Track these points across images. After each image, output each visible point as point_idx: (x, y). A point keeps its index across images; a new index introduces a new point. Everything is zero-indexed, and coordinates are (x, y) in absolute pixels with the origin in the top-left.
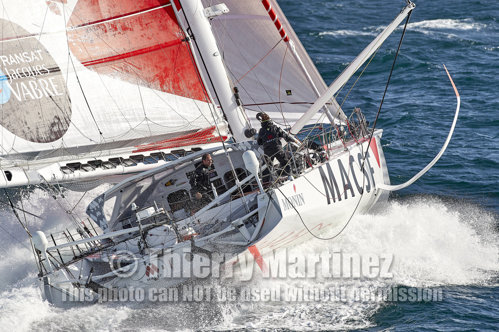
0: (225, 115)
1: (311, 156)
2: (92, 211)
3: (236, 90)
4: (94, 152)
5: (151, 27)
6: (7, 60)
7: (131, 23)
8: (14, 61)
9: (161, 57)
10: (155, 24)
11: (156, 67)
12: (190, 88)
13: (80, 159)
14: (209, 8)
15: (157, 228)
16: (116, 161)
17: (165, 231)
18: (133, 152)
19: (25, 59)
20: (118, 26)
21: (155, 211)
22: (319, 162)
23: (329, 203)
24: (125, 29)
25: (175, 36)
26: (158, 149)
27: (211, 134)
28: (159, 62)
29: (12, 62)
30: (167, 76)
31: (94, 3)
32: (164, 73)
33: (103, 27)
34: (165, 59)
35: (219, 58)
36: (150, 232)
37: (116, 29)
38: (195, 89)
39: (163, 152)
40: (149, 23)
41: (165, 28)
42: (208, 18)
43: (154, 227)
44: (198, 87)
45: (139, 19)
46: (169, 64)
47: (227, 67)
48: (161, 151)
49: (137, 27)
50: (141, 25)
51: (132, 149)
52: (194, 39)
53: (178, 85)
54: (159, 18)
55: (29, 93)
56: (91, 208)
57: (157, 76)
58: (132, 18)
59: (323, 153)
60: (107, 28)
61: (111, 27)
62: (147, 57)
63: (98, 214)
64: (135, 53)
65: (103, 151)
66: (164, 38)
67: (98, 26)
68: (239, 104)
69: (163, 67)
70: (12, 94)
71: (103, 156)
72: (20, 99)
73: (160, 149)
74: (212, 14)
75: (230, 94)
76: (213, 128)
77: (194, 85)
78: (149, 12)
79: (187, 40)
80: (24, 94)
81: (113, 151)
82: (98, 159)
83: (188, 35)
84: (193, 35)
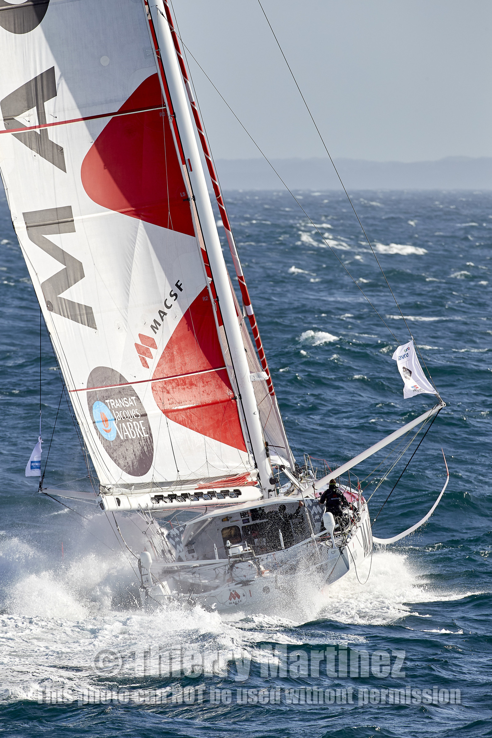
0: (256, 464)
2: (172, 536)
3: (267, 444)
4: (172, 487)
5: (211, 385)
6: (114, 404)
7: (196, 380)
8: (118, 405)
9: (216, 411)
10: (213, 383)
11: (212, 418)
13: (163, 492)
14: (254, 374)
15: (243, 563)
16: (185, 496)
18: (196, 489)
19: (125, 403)
20: (187, 381)
21: (243, 549)
24: (192, 384)
25: (227, 394)
26: (212, 488)
27: (247, 478)
28: (214, 415)
29: (117, 405)
30: (218, 427)
31: (171, 359)
33: (177, 381)
34: (218, 413)
35: (257, 416)
37: (185, 384)
38: (237, 440)
39: (215, 492)
40: (209, 382)
41: (220, 387)
42: (253, 382)
43: (240, 561)
44: (239, 438)
45: (202, 377)
46: (220, 416)
48: (215, 490)
49: (200, 384)
50: (203, 383)
51: (196, 486)
52: (241, 398)
53: (226, 435)
54: (216, 378)
55: (128, 433)
56: (171, 534)
57: (211, 425)
58: (198, 375)
60: (180, 383)
61: (182, 383)
62: (206, 409)
63: (177, 539)
65: (178, 487)
66: (219, 396)
67: (173, 380)
68: (268, 456)
69: (216, 419)
70: (117, 433)
71: (178, 491)
72: (122, 438)
74: (256, 379)
75: (262, 447)
76: (249, 474)
77: (237, 437)
79: (235, 398)
80: (125, 434)
81: (184, 486)
82: (174, 493)
83: (237, 395)
84: (240, 395)
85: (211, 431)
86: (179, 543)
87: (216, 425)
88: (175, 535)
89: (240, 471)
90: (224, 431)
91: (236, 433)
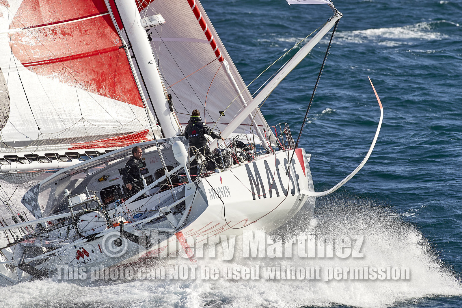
0: (158, 121)
1: (239, 154)
2: (27, 200)
3: (169, 97)
4: (30, 147)
5: (90, 33)
7: (70, 29)
9: (98, 62)
10: (94, 31)
11: (94, 71)
12: (126, 94)
13: (17, 152)
14: (147, 19)
15: (88, 214)
16: (52, 157)
17: (96, 216)
18: (69, 149)
20: (59, 31)
21: (86, 198)
22: (246, 160)
23: (254, 199)
24: (64, 34)
25: (113, 43)
26: (93, 148)
27: (144, 137)
28: (97, 67)
30: (104, 80)
31: (35, 8)
32: (101, 77)
33: (43, 31)
34: (103, 64)
35: (154, 65)
36: (81, 218)
37: (56, 33)
38: (130, 94)
39: (97, 151)
40: (88, 30)
41: (103, 35)
42: (145, 27)
43: (86, 212)
44: (133, 92)
45: (78, 26)
46: (106, 68)
47: (162, 75)
49: (76, 33)
50: (80, 31)
51: (68, 146)
52: (131, 47)
53: (114, 89)
54: (97, 25)
56: (26, 198)
57: (94, 79)
58: (72, 24)
59: (250, 153)
60: (48, 33)
61: (51, 32)
62: (86, 62)
63: (33, 203)
64: (74, 58)
65: (39, 146)
66: (101, 44)
68: (172, 111)
69: (100, 71)
71: (40, 151)
73: (95, 148)
74: (149, 24)
75: (163, 100)
76: (147, 132)
77: (130, 90)
78: (88, 19)
79: (123, 47)
81: (49, 147)
82: (34, 153)
83: (125, 43)
84: (130, 43)
85: (94, 85)
86: (36, 207)
87: (100, 78)
88: (31, 199)
89: (137, 129)
90: (113, 85)
91: (128, 87)
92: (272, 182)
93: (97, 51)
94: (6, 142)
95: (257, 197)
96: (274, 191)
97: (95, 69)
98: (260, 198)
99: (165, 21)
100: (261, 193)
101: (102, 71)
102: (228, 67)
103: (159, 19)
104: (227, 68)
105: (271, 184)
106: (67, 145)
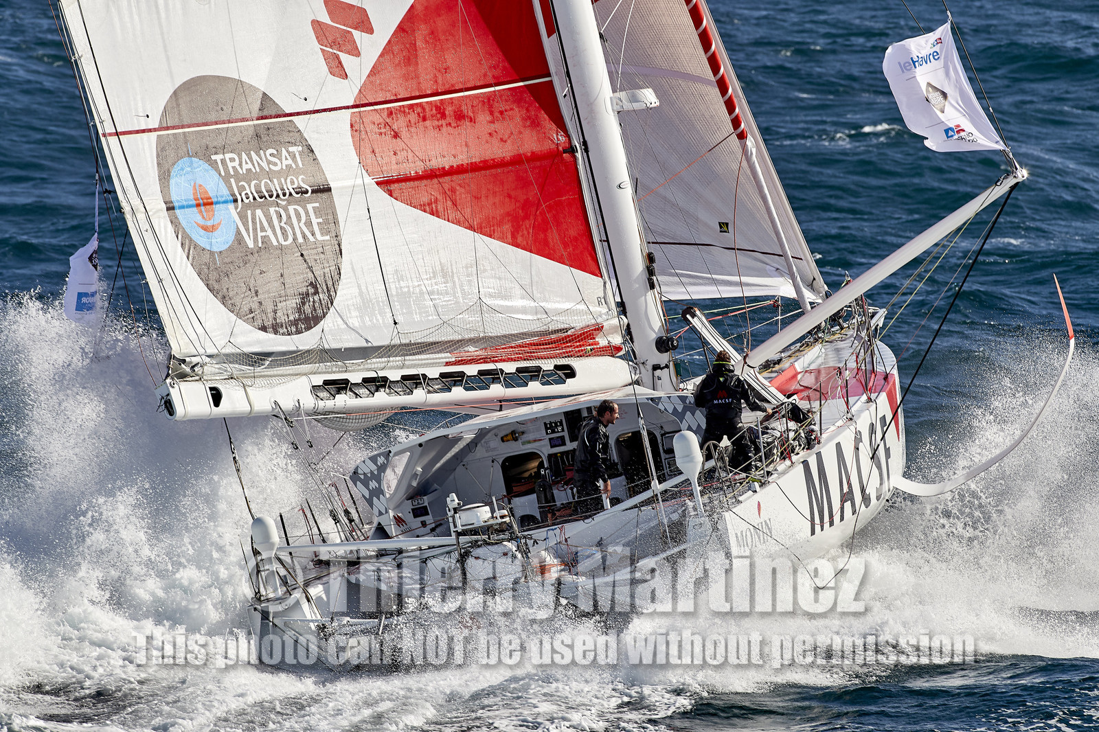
0: (623, 304)
1: (792, 435)
2: (362, 477)
3: (650, 258)
4: (374, 360)
5: (511, 118)
6: (236, 164)
7: (472, 106)
8: (249, 166)
9: (520, 179)
10: (517, 114)
11: (509, 196)
12: (566, 245)
13: (350, 372)
14: (622, 95)
15: (489, 547)
16: (413, 381)
17: (505, 554)
18: (448, 364)
19: (269, 163)
20: (449, 110)
21: (490, 515)
22: (803, 449)
23: (813, 533)
24: (460, 116)
25: (552, 140)
26: (493, 361)
27: (594, 338)
28: (516, 188)
29: (245, 166)
30: (526, 217)
31: (409, 59)
32: (523, 209)
33: (419, 110)
34: (527, 184)
35: (628, 191)
36: (476, 552)
37: (443, 116)
38: (575, 248)
39: (501, 370)
40: (506, 111)
41: (535, 124)
42: (619, 112)
43: (486, 543)
44: (582, 243)
45: (489, 99)
46: (534, 192)
47: (641, 210)
48: (500, 366)
49: (483, 117)
50: (492, 113)
51: (445, 358)
52: (586, 150)
53: (546, 236)
54: (525, 102)
55: (269, 232)
56: (360, 471)
57: (508, 214)
58: (476, 96)
59: (813, 431)
60: (428, 114)
61: (434, 111)
62: (495, 176)
63: (373, 484)
64: (474, 168)
65: (391, 359)
66: (530, 143)
67: (411, 106)
68: (652, 286)
69: (522, 198)
70: (238, 233)
71: (391, 368)
72: (251, 245)
73: (496, 361)
74: (627, 106)
75: (639, 265)
76: (599, 328)
77: (576, 239)
78: (509, 89)
79: (572, 150)
80: (260, 234)
81: (410, 359)
82: (381, 374)
83: (576, 143)
84: (585, 143)
85: (507, 226)
86: (378, 492)
87: (520, 212)
88: (369, 475)
89: (579, 322)
90: (542, 227)
91: (573, 232)
92: (846, 489)
93: (520, 155)
94: (330, 350)
95: (818, 528)
96: (848, 505)
97: (513, 193)
98: (822, 530)
99: (658, 104)
100: (826, 518)
101: (525, 197)
102: (754, 151)
103: (649, 97)
104: (752, 153)
105: (845, 491)
106: (443, 355)
